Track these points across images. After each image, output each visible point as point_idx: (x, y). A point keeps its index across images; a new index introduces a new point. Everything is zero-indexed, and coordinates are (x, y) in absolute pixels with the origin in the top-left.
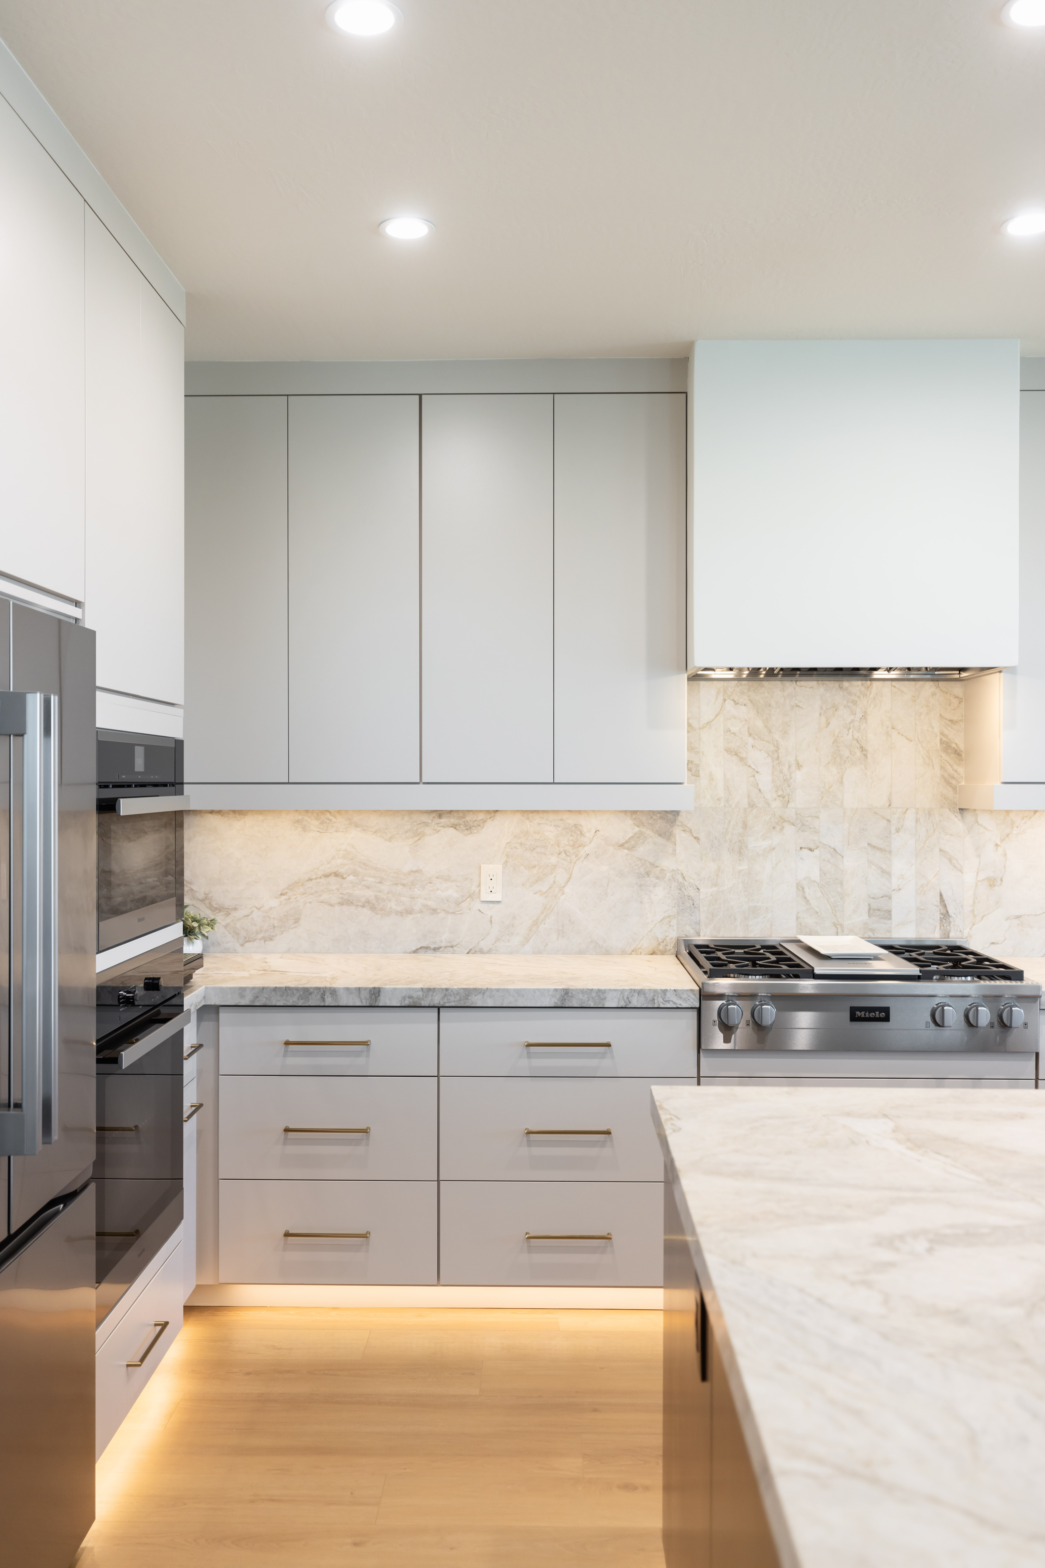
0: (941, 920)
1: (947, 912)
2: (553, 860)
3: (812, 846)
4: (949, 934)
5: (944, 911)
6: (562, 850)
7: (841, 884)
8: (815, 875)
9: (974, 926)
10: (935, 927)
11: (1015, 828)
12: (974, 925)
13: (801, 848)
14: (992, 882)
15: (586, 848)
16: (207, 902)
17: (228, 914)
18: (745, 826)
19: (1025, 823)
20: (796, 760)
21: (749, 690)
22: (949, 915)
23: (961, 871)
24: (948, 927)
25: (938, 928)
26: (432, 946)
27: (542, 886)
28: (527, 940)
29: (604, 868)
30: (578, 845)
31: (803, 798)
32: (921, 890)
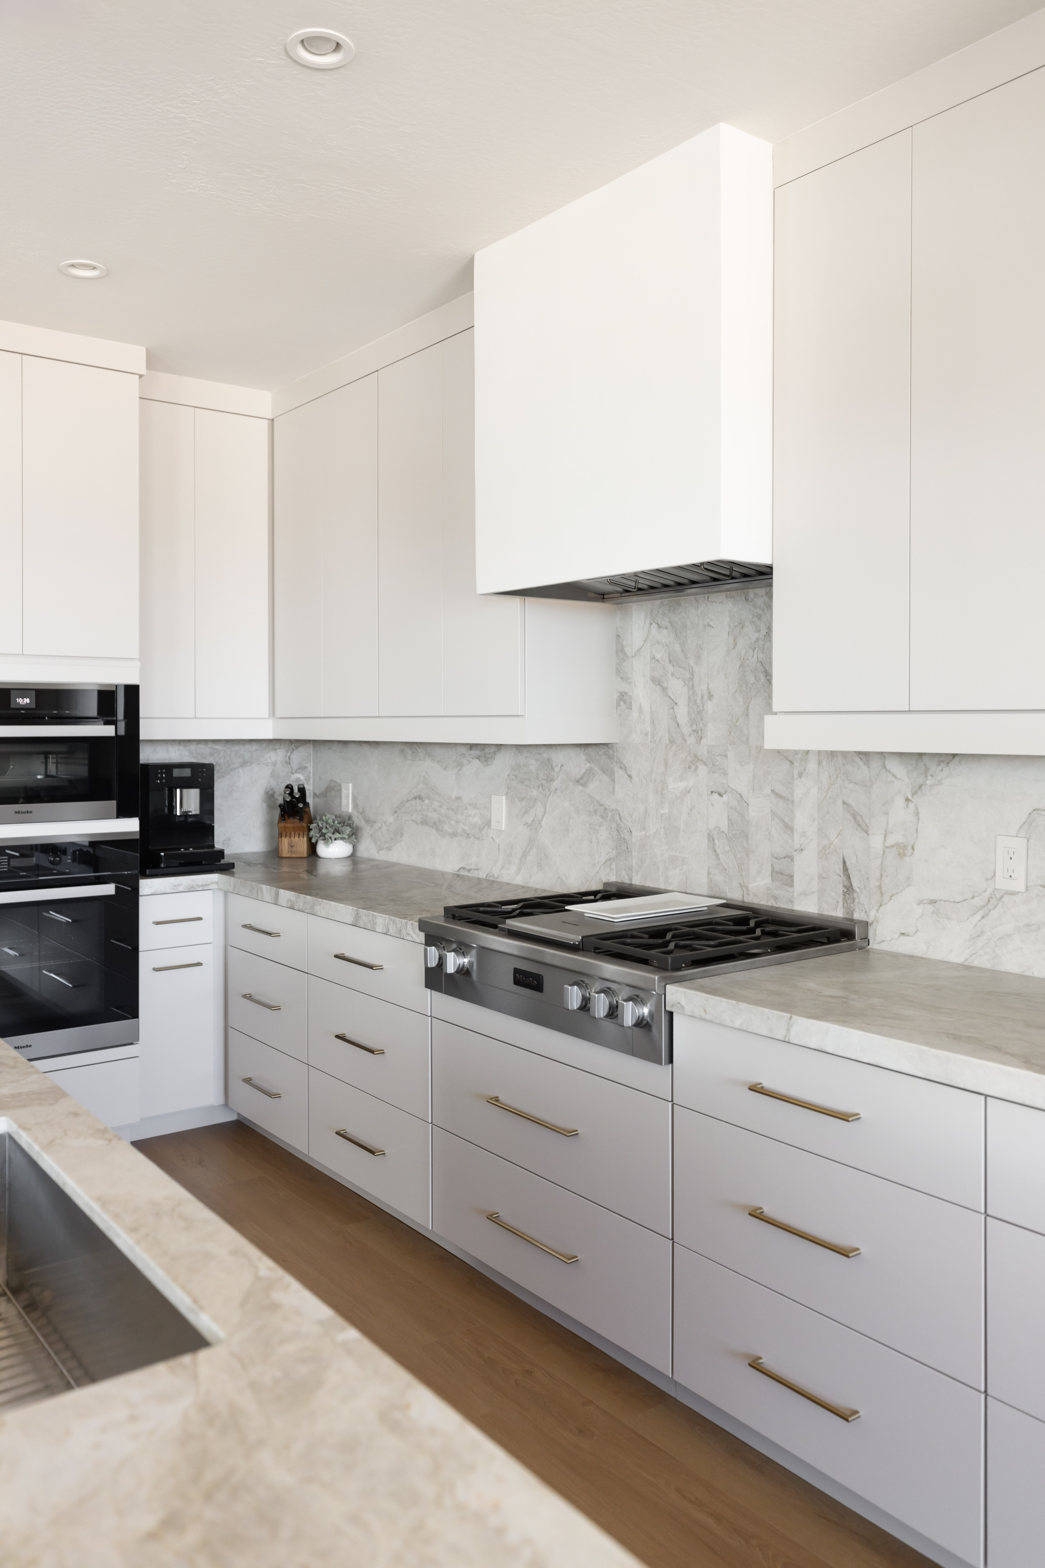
0: (844, 894)
1: (851, 885)
2: (535, 793)
3: (721, 791)
4: (852, 914)
5: (847, 883)
6: (540, 783)
7: (747, 837)
8: (724, 825)
9: (881, 908)
10: (838, 902)
11: (929, 778)
12: (881, 906)
13: (712, 792)
15: (555, 783)
16: (368, 814)
18: (667, 764)
19: (942, 771)
20: (708, 689)
21: (669, 611)
22: (853, 889)
23: (867, 832)
24: (852, 905)
25: (841, 904)
26: (467, 868)
27: (529, 818)
28: (519, 869)
29: (567, 804)
30: (550, 780)
31: (714, 733)
32: (824, 853)
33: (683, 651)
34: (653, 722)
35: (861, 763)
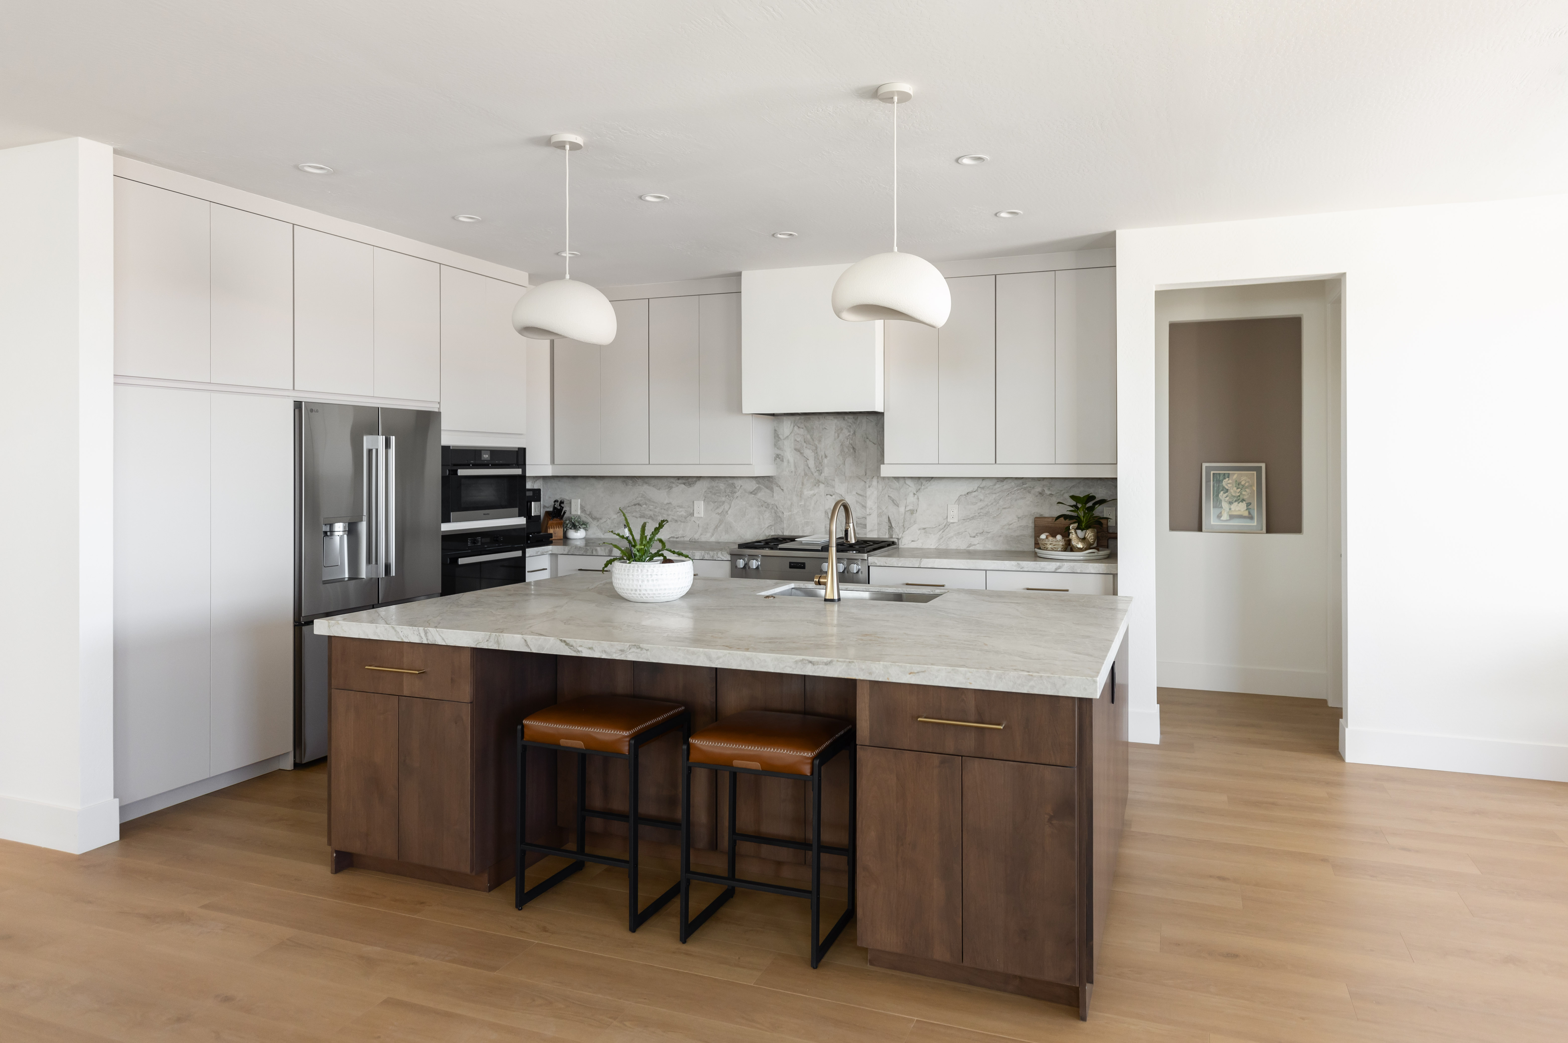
0: (889, 529)
2: (723, 499)
3: (832, 494)
4: (892, 536)
5: (890, 525)
6: (726, 494)
9: (904, 533)
11: (923, 485)
13: (827, 495)
14: (912, 512)
15: (737, 494)
16: (590, 515)
17: (598, 521)
18: (803, 484)
19: (928, 483)
20: (824, 454)
22: (892, 527)
23: (898, 506)
24: (892, 533)
25: (887, 533)
26: (676, 537)
27: (720, 511)
28: (713, 535)
29: (744, 503)
30: (733, 492)
31: (827, 472)
32: (880, 515)
33: (812, 438)
34: (795, 467)
35: (895, 482)
